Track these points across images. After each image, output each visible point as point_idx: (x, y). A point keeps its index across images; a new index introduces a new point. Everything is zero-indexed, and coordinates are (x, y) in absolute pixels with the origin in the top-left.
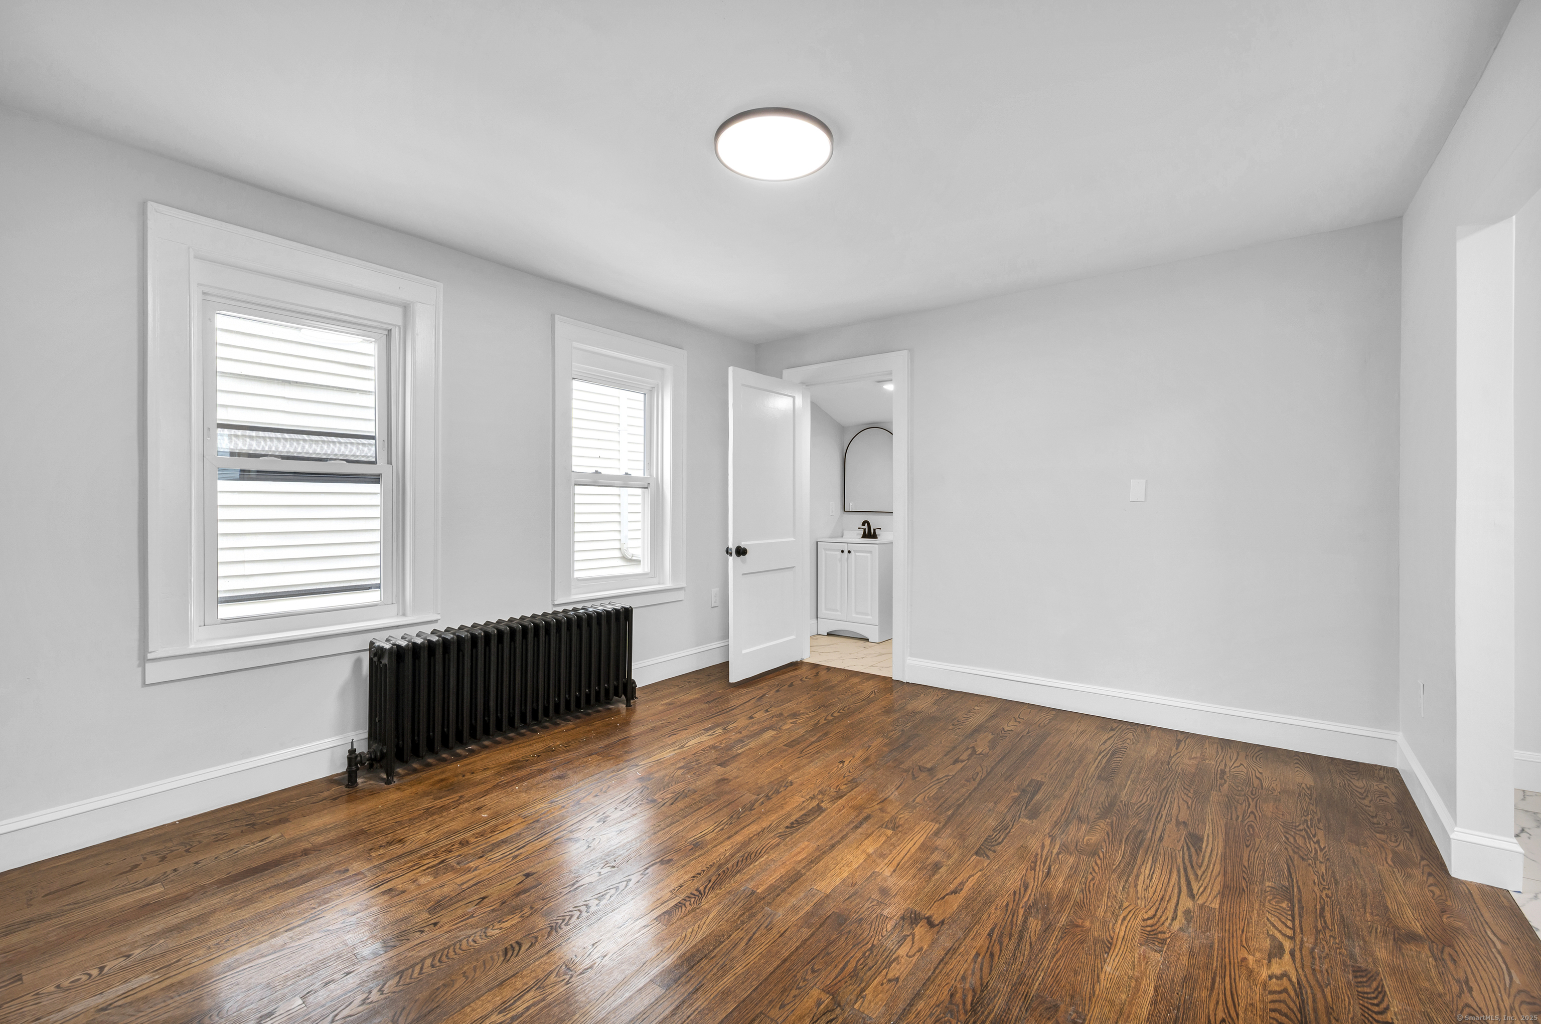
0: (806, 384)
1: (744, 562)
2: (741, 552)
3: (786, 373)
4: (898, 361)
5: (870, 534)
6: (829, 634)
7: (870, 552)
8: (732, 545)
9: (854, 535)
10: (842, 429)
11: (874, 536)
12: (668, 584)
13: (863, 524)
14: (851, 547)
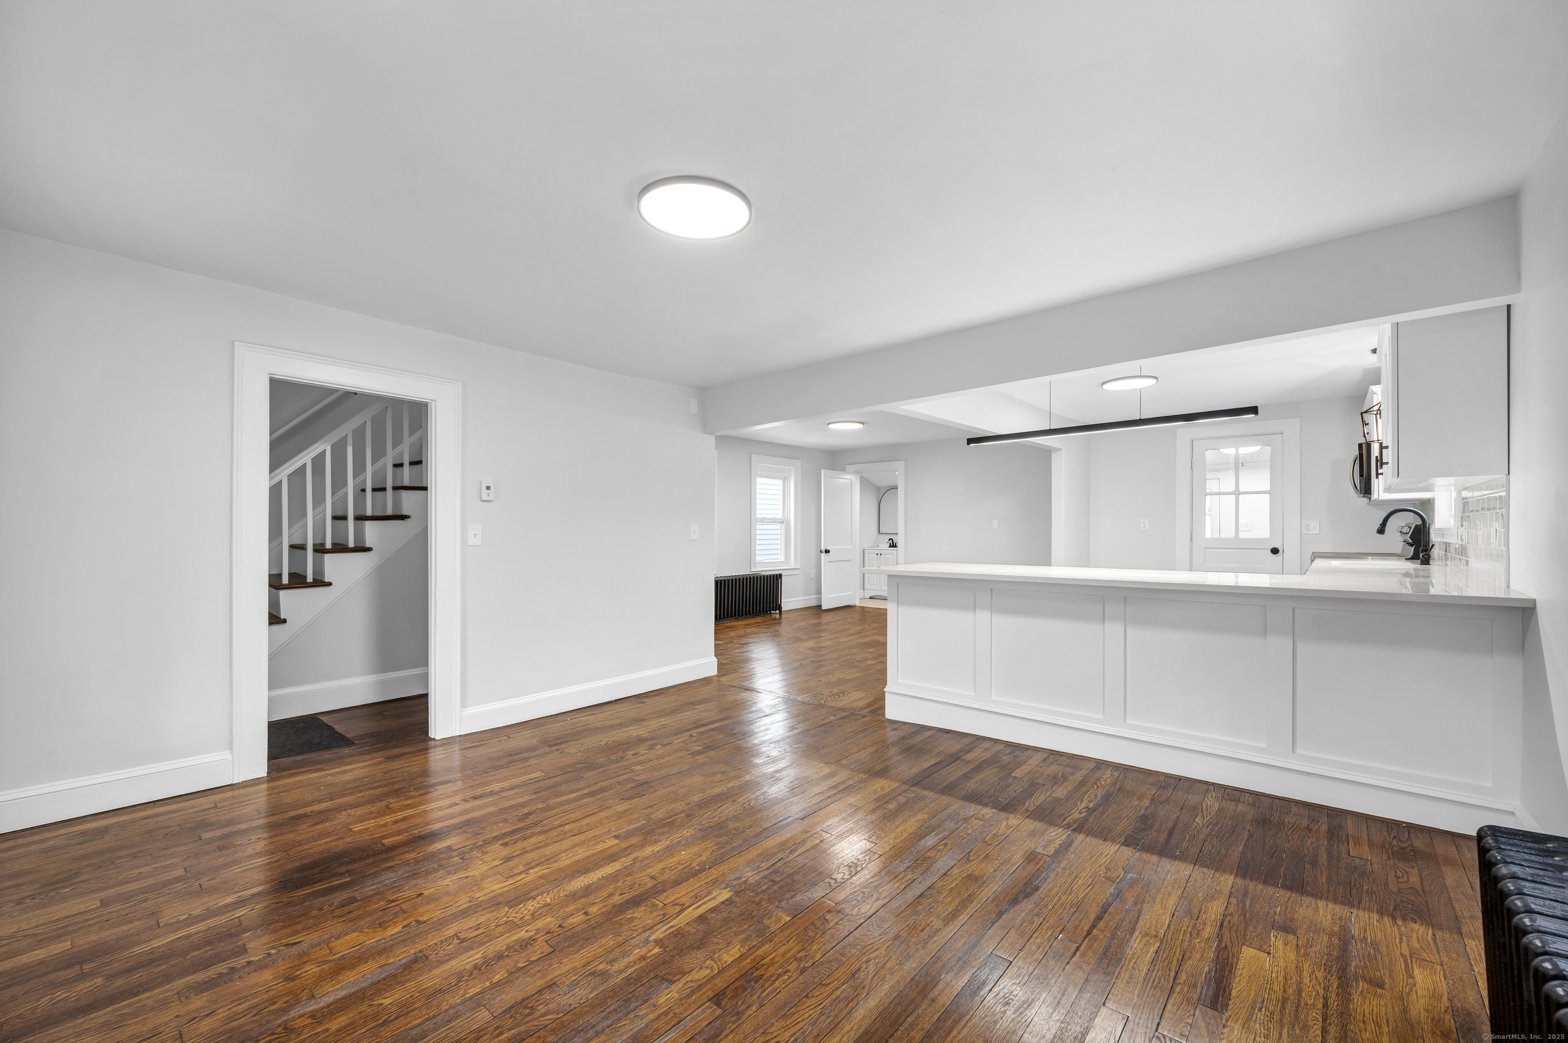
0: (856, 472)
1: (828, 556)
2: (827, 551)
3: (847, 467)
4: (900, 465)
5: (893, 545)
6: (870, 598)
7: (892, 554)
8: (823, 548)
9: (885, 546)
10: (878, 489)
11: (896, 546)
12: (793, 566)
13: (889, 540)
14: (881, 552)
